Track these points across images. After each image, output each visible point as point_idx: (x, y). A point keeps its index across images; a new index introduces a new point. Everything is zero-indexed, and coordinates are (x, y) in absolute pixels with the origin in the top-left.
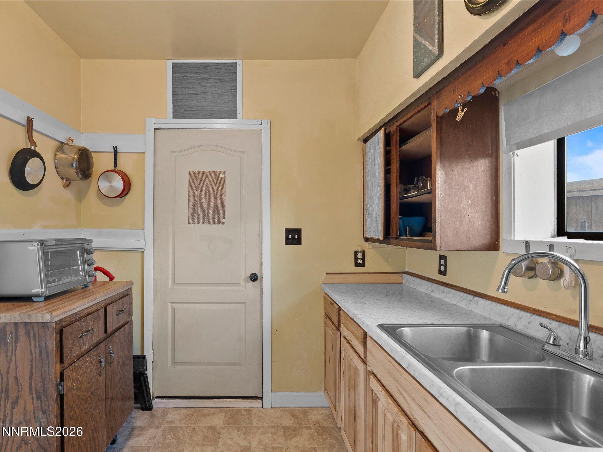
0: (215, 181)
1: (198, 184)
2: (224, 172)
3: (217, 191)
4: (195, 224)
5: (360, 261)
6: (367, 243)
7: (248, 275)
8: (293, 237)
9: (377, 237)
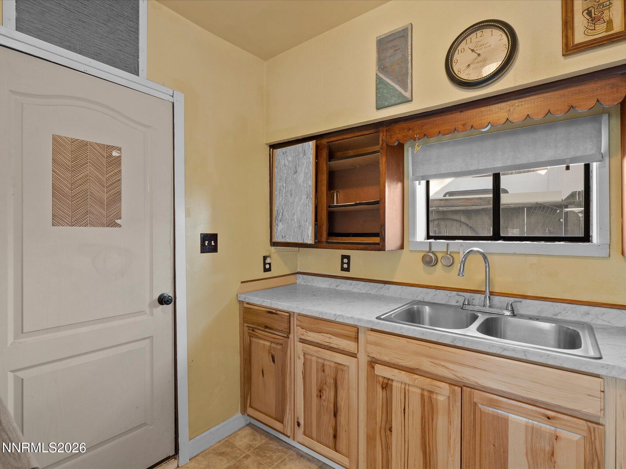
0: (104, 161)
1: (72, 160)
2: (120, 149)
3: (107, 176)
4: (67, 225)
5: (267, 266)
6: (273, 248)
7: (156, 296)
8: (210, 244)
9: (300, 241)
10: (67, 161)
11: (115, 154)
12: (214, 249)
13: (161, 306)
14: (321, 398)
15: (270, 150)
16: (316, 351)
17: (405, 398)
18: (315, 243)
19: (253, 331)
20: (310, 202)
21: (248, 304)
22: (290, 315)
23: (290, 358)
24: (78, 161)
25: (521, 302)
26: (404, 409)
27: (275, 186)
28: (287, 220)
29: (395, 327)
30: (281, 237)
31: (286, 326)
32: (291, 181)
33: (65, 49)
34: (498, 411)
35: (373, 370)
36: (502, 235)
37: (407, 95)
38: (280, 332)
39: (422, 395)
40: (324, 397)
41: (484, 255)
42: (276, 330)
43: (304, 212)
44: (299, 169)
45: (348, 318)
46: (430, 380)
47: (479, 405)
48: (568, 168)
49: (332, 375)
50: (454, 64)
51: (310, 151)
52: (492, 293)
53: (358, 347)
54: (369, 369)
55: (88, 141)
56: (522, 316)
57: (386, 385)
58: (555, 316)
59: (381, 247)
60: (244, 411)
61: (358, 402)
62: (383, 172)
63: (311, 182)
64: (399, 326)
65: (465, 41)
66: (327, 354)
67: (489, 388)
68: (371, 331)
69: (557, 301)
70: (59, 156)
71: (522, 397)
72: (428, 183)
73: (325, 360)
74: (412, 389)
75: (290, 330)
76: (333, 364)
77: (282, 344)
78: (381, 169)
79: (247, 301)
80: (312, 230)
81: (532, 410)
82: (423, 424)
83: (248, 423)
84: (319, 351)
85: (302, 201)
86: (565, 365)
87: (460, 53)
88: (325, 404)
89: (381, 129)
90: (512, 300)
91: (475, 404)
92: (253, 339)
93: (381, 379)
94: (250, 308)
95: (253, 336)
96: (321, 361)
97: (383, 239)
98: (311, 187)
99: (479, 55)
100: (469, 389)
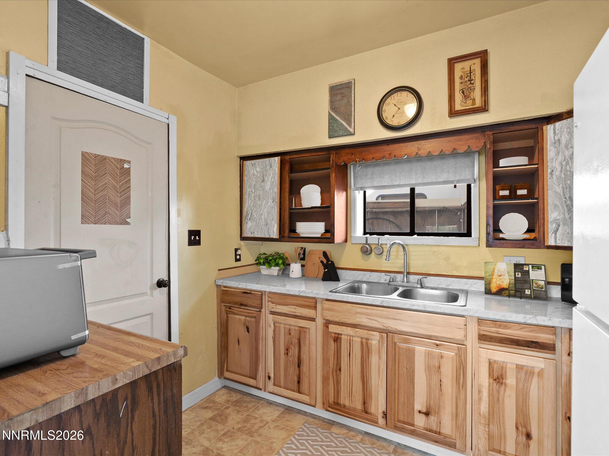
0: (118, 171)
1: (96, 171)
2: (129, 162)
3: (121, 184)
4: (92, 223)
5: (238, 257)
6: (242, 242)
7: (155, 281)
8: (195, 238)
9: (267, 236)
10: (91, 172)
11: (126, 166)
12: (198, 243)
13: (159, 289)
14: (287, 355)
15: (240, 161)
16: (283, 320)
17: (350, 346)
18: (279, 237)
19: (230, 308)
20: (275, 205)
21: (225, 287)
22: (262, 294)
23: (262, 327)
24: (99, 172)
25: (426, 278)
26: (350, 354)
27: (244, 191)
28: (255, 219)
29: (343, 296)
30: (250, 233)
31: (259, 302)
32: (259, 188)
33: (91, 83)
34: (410, 345)
35: (327, 329)
36: (416, 231)
37: (352, 130)
38: (253, 308)
39: (362, 342)
40: (290, 354)
41: (402, 245)
42: (250, 306)
43: (270, 213)
44: (266, 179)
45: (309, 293)
46: (367, 331)
47: (397, 343)
48: (455, 186)
49: (297, 336)
50: (383, 112)
51: (276, 165)
52: (408, 273)
53: (316, 313)
54: (325, 329)
55: (106, 156)
56: (428, 287)
57: (337, 339)
58: (448, 286)
59: (331, 241)
60: (221, 375)
61: (316, 354)
62: (333, 184)
63: (276, 189)
64: (346, 296)
65: (390, 97)
66: (292, 321)
67: (403, 332)
68: (326, 301)
69: (449, 276)
70: (86, 168)
71: (423, 335)
72: (365, 192)
73: (291, 325)
74: (355, 339)
75: (262, 306)
76: (297, 328)
77: (255, 317)
78: (331, 182)
79: (224, 285)
80: (277, 227)
81: (429, 342)
82: (362, 362)
83: (223, 385)
84: (286, 319)
85: (269, 204)
86: (446, 312)
87: (387, 105)
88: (291, 359)
89: (332, 152)
90: (421, 277)
91: (395, 343)
92: (230, 316)
93: (333, 335)
94: (227, 291)
95: (230, 313)
96: (288, 327)
97: (333, 235)
98: (276, 194)
99: (399, 109)
100: (392, 333)
